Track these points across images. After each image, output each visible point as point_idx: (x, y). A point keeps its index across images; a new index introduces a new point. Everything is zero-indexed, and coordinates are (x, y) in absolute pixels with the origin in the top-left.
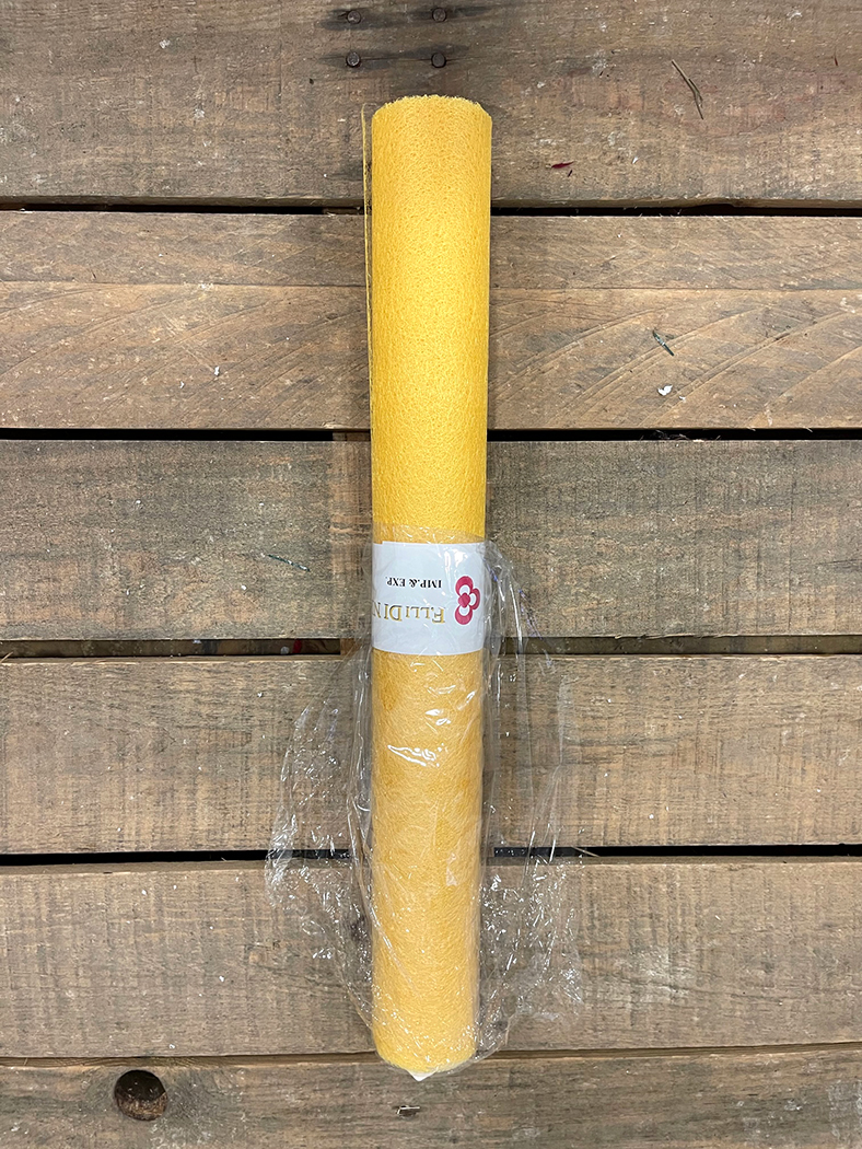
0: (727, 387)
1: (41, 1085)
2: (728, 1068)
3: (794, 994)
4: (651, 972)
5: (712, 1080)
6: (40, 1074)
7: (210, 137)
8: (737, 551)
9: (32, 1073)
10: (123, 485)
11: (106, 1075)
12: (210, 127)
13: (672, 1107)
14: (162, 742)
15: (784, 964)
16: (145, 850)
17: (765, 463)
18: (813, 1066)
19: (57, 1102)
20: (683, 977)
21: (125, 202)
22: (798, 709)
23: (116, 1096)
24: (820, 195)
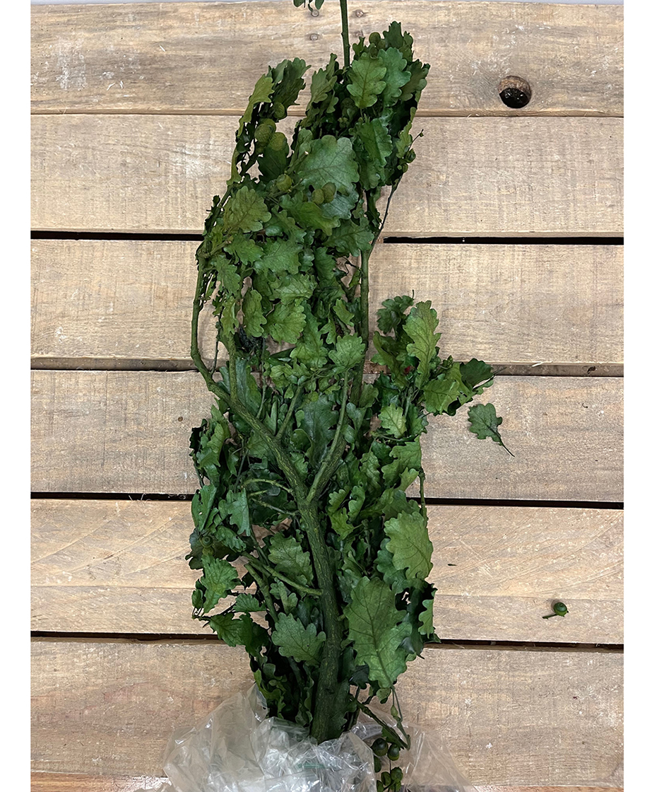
0: (144, 526)
1: (577, 99)
2: (150, 101)
3: (108, 146)
4: (197, 163)
5: (160, 94)
6: (578, 107)
7: (461, 687)
8: (139, 424)
9: (582, 107)
10: (519, 472)
11: (536, 105)
12: (461, 693)
13: (184, 77)
14: (498, 312)
15: (114, 166)
16: (509, 245)
17: (121, 479)
18: (96, 100)
19: (567, 88)
20: (177, 159)
21: (515, 647)
22: (103, 324)
23: (531, 92)
24: (84, 645)
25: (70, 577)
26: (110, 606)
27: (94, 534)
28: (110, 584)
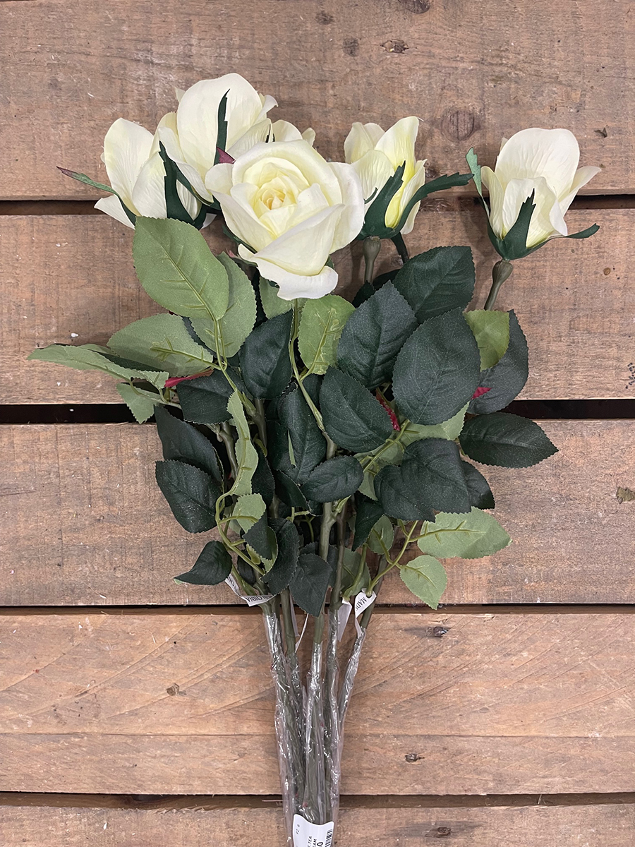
0: (130, 650)
3: (27, 55)
15: (38, 89)
17: (90, 585)
25: (30, 722)
26: (91, 760)
27: (58, 662)
28: (87, 730)
